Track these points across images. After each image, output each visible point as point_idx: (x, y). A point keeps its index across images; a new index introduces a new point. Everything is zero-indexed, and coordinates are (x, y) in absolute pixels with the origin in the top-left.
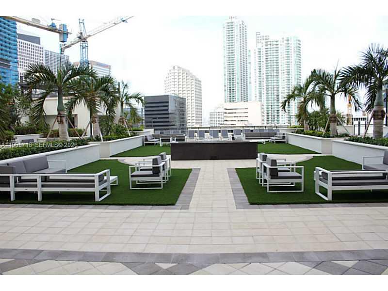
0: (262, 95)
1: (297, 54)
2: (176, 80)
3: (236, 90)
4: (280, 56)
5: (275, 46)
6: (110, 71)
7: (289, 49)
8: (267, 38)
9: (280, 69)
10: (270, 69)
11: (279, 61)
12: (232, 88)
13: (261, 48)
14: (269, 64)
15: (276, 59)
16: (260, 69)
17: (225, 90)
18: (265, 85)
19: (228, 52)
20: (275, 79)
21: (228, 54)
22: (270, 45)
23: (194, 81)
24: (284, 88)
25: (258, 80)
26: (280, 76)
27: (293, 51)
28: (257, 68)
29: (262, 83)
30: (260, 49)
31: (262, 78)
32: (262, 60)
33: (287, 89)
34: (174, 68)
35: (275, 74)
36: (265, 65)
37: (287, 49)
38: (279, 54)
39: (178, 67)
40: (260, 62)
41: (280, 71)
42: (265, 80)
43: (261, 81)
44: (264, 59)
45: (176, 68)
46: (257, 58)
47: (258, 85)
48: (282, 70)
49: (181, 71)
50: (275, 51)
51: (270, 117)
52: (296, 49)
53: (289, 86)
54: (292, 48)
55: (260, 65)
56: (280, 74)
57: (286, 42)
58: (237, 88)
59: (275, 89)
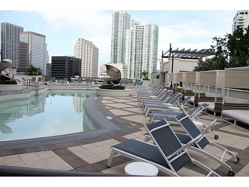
0: (132, 60)
1: (155, 35)
2: (80, 47)
3: (118, 56)
4: (144, 36)
5: (142, 29)
6: (45, 39)
7: (150, 32)
8: (138, 24)
9: (144, 44)
10: (138, 44)
11: (144, 39)
12: (115, 55)
13: (134, 30)
14: (138, 41)
15: (142, 38)
16: (132, 43)
17: (111, 56)
18: (134, 54)
19: (114, 31)
20: (140, 50)
21: (114, 33)
22: (139, 28)
23: (92, 48)
24: (146, 56)
25: (130, 51)
26: (143, 49)
27: (152, 33)
28: (130, 43)
29: (132, 52)
30: (132, 30)
31: (133, 49)
32: (133, 38)
33: (147, 57)
34: (80, 39)
35: (141, 47)
36: (135, 41)
37: (149, 32)
38: (144, 34)
39: (82, 39)
40: (132, 39)
41: (144, 46)
42: (134, 50)
43: (132, 51)
44: (134, 37)
45: (81, 39)
46: (130, 36)
47: (130, 53)
48: (145, 45)
49: (84, 42)
50: (141, 33)
51: (136, 74)
52: (154, 32)
53: (148, 55)
54: (152, 31)
55: (132, 41)
56: (144, 47)
57: (149, 27)
58: (118, 55)
59: (140, 57)
